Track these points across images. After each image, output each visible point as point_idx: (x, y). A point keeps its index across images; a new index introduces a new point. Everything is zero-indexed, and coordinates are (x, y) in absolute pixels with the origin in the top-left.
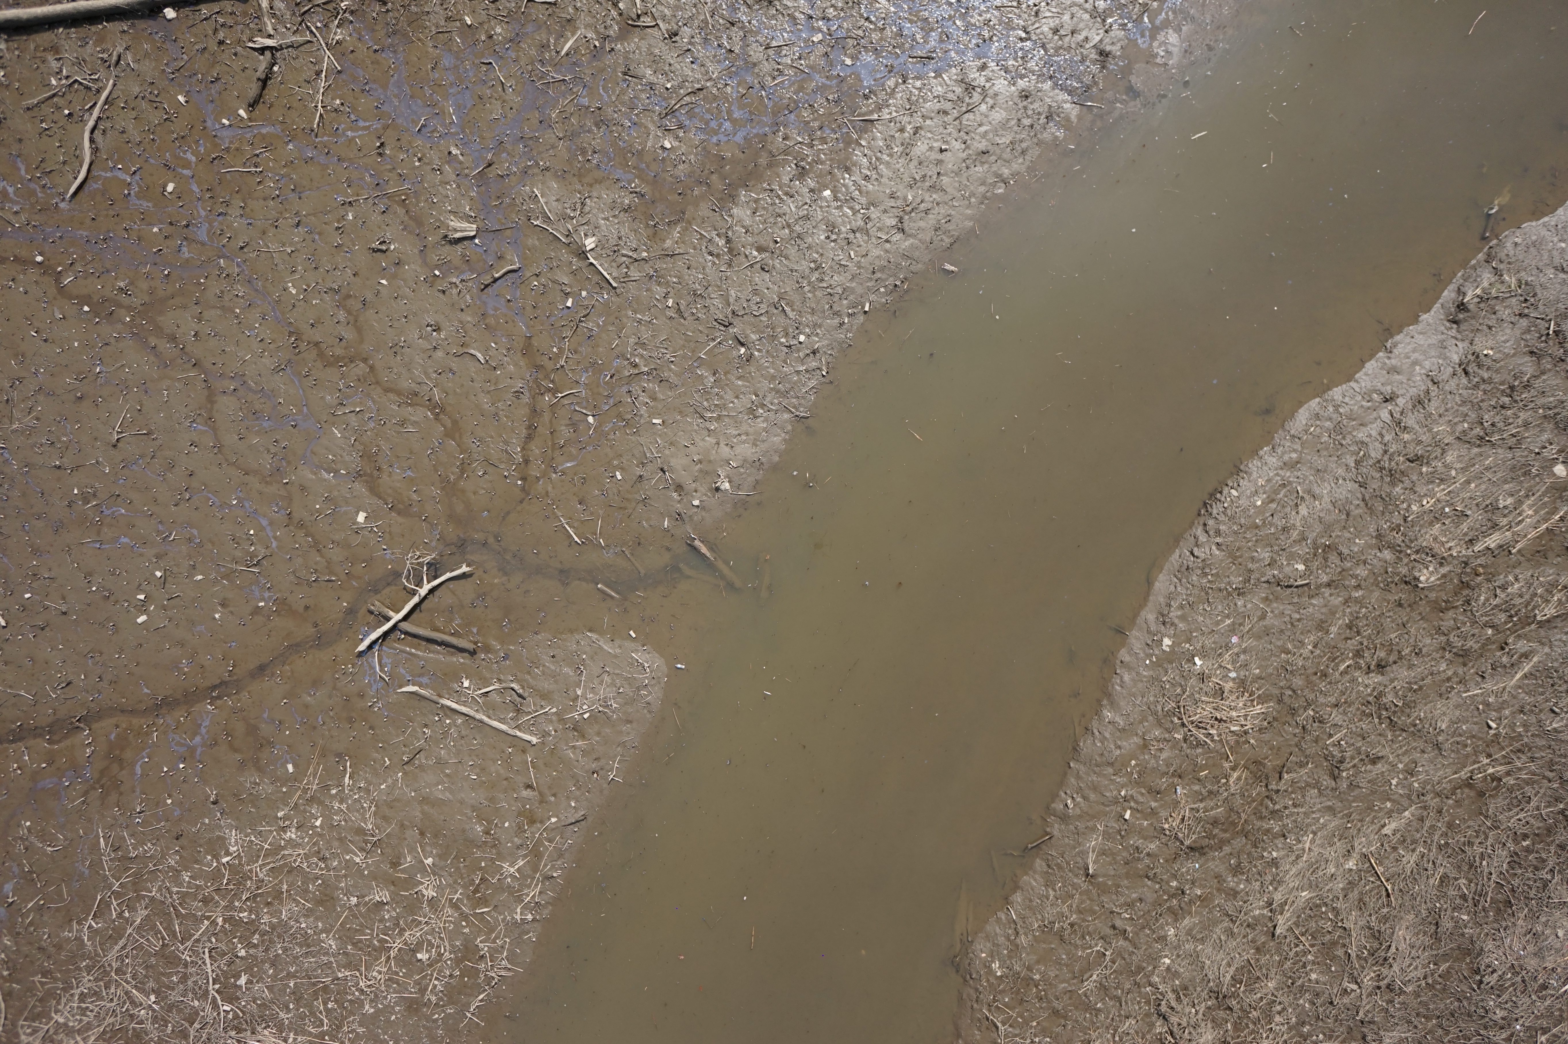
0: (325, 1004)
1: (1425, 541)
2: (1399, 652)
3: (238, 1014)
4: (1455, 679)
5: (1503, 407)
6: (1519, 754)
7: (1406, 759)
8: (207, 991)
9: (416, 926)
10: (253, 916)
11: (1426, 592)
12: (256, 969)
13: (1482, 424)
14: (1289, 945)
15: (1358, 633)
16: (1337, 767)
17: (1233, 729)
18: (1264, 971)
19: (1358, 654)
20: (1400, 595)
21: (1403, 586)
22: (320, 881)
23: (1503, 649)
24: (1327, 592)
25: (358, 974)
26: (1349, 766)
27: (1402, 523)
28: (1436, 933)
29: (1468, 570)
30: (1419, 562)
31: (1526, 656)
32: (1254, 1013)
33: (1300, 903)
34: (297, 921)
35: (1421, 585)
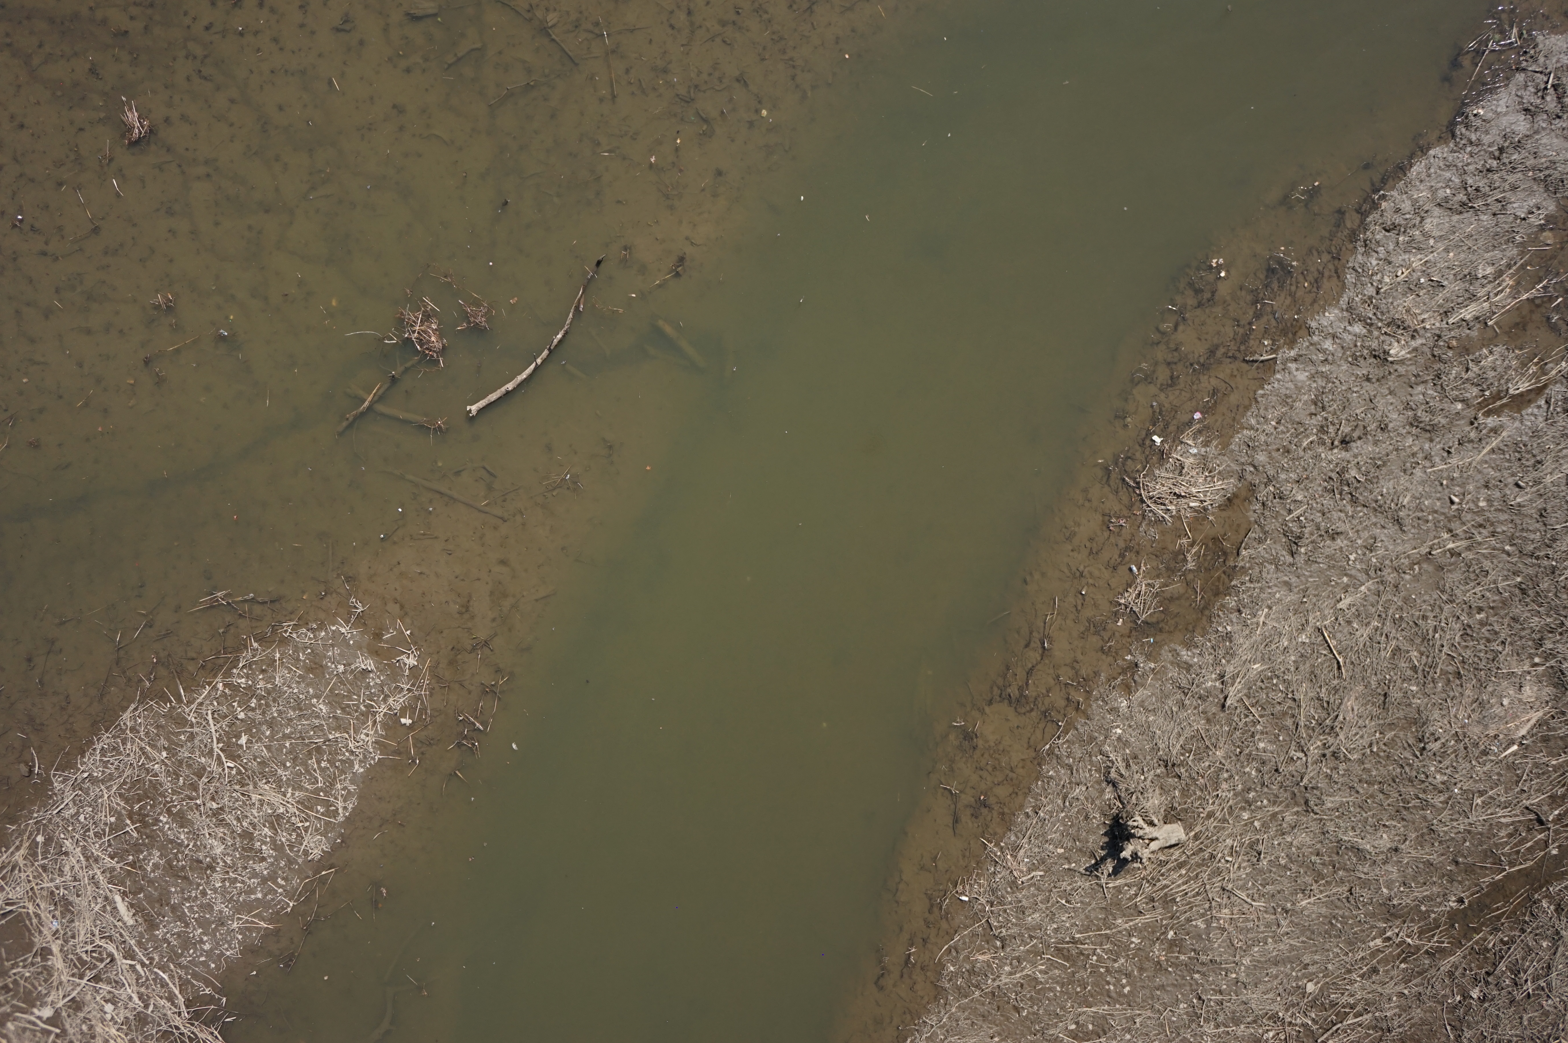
0: (318, 762)
1: (1399, 313)
2: (1365, 427)
3: (240, 771)
4: (1420, 455)
5: (1488, 170)
6: (1482, 530)
7: (1365, 535)
8: (212, 749)
9: (400, 693)
10: (250, 682)
11: (1396, 367)
12: (254, 730)
13: (1466, 189)
14: (1239, 716)
15: (1323, 409)
16: (1295, 543)
17: (1192, 504)
18: (1213, 740)
19: (1322, 429)
20: (1369, 369)
21: (1373, 360)
22: (309, 651)
23: (1472, 423)
24: (1292, 366)
25: (347, 736)
26: (1307, 541)
27: (1374, 294)
28: (1384, 703)
29: (1442, 343)
30: (1389, 335)
31: (1495, 431)
32: (1202, 780)
33: (1252, 675)
34: (289, 687)
35: (1390, 359)
